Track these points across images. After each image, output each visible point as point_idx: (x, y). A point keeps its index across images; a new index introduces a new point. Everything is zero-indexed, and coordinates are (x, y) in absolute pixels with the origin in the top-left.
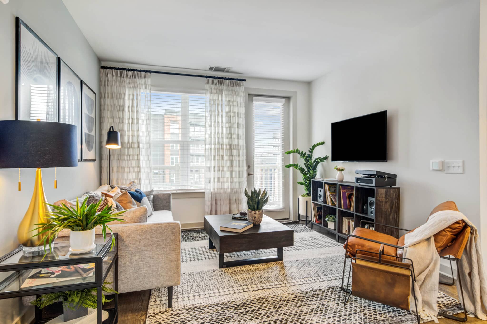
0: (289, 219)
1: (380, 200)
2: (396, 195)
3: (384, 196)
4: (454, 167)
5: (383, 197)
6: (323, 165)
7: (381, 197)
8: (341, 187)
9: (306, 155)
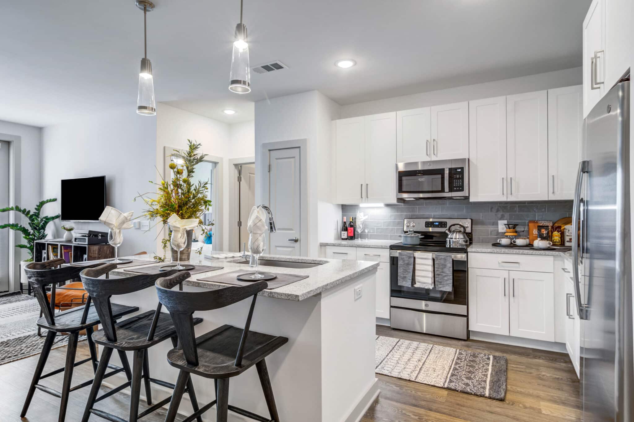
0: (8, 291)
1: (93, 256)
2: (110, 251)
3: (97, 252)
4: (145, 226)
5: (95, 254)
6: (55, 223)
7: (93, 254)
8: (63, 247)
9: (31, 213)
